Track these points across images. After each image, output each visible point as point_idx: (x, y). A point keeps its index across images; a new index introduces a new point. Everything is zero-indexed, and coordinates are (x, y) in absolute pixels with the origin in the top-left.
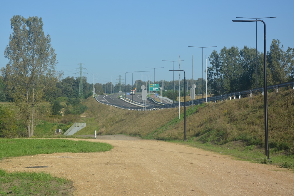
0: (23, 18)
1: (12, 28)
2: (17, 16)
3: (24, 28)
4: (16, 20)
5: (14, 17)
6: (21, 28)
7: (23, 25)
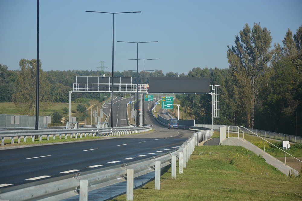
0: (28, 60)
1: (20, 67)
2: (23, 60)
3: (28, 66)
4: (23, 63)
5: (22, 60)
6: (26, 67)
7: (28, 65)
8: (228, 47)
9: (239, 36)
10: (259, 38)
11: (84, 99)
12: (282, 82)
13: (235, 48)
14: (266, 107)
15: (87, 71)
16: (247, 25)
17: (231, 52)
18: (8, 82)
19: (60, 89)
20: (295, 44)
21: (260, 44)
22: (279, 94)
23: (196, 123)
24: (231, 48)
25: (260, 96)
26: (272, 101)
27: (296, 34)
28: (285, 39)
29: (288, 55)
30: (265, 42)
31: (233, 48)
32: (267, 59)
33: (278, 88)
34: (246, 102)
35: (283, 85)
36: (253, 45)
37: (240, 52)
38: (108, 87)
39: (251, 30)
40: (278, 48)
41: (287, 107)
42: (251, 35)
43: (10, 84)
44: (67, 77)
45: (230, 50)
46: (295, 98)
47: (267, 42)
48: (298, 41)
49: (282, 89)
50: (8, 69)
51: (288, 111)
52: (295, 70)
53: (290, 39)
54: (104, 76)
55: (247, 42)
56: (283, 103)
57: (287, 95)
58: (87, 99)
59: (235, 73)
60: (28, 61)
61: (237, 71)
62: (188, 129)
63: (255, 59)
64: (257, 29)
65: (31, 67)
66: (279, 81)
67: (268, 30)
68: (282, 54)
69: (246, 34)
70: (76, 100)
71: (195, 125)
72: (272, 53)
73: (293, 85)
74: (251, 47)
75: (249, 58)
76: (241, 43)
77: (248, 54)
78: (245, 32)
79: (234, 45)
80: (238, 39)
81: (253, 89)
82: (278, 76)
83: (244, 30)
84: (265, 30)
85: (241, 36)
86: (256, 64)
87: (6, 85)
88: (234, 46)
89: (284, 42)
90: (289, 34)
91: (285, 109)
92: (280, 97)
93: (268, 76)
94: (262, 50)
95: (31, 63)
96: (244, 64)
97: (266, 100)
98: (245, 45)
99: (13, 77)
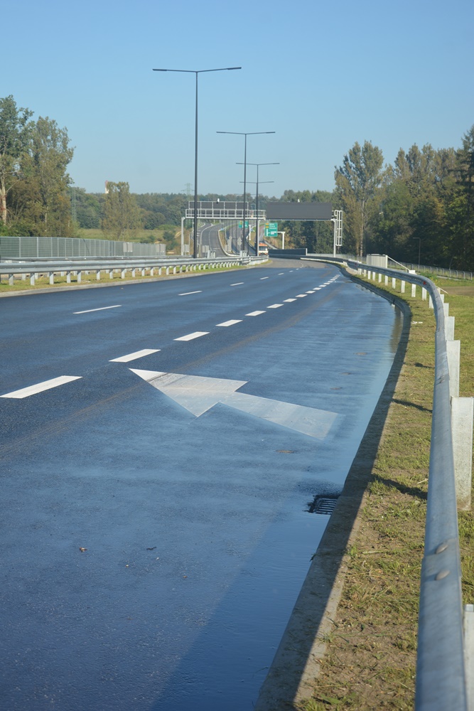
2: (110, 182)
3: (116, 190)
4: (110, 185)
5: (108, 182)
7: (115, 188)
8: (336, 167)
9: (348, 156)
10: (370, 158)
11: (169, 226)
12: (395, 207)
13: (344, 169)
14: (378, 234)
15: (167, 194)
16: (356, 143)
17: (339, 173)
18: (86, 207)
19: (142, 215)
20: (408, 164)
21: (372, 165)
22: (392, 220)
23: (308, 252)
24: (339, 168)
25: (370, 223)
26: (384, 228)
27: (408, 153)
28: (397, 159)
29: (401, 177)
30: (377, 163)
31: (341, 169)
32: (379, 181)
33: (390, 214)
34: (355, 229)
35: (395, 210)
36: (363, 165)
37: (348, 173)
38: (222, 213)
39: (361, 149)
40: (390, 169)
41: (400, 234)
42: (361, 154)
43: (88, 209)
44: (150, 201)
45: (337, 171)
46: (410, 225)
47: (378, 162)
48: (410, 161)
49: (394, 214)
50: (86, 192)
51: (401, 238)
52: (409, 194)
53: (402, 159)
54: (218, 200)
55: (357, 162)
56: (397, 229)
57: (401, 221)
58: (172, 226)
59: (344, 197)
60: (114, 184)
61: (345, 194)
62: (299, 259)
63: (365, 181)
64: (367, 148)
65: (119, 190)
66: (393, 206)
67: (379, 149)
68: (393, 175)
69: (355, 153)
70: (160, 226)
71: (307, 255)
72: (384, 175)
73: (407, 209)
74: (361, 168)
75: (359, 180)
76: (350, 163)
77: (358, 175)
78: (355, 152)
79: (343, 165)
80: (347, 160)
81: (363, 215)
82: (391, 200)
83: (354, 149)
84: (376, 149)
85: (351, 155)
86: (365, 187)
87: (85, 210)
88: (342, 167)
89: (395, 162)
90: (401, 154)
91: (399, 236)
92: (393, 223)
93: (379, 199)
94: (373, 171)
95: (118, 186)
96: (353, 187)
97: (378, 226)
98: (354, 165)
99: (90, 201)
